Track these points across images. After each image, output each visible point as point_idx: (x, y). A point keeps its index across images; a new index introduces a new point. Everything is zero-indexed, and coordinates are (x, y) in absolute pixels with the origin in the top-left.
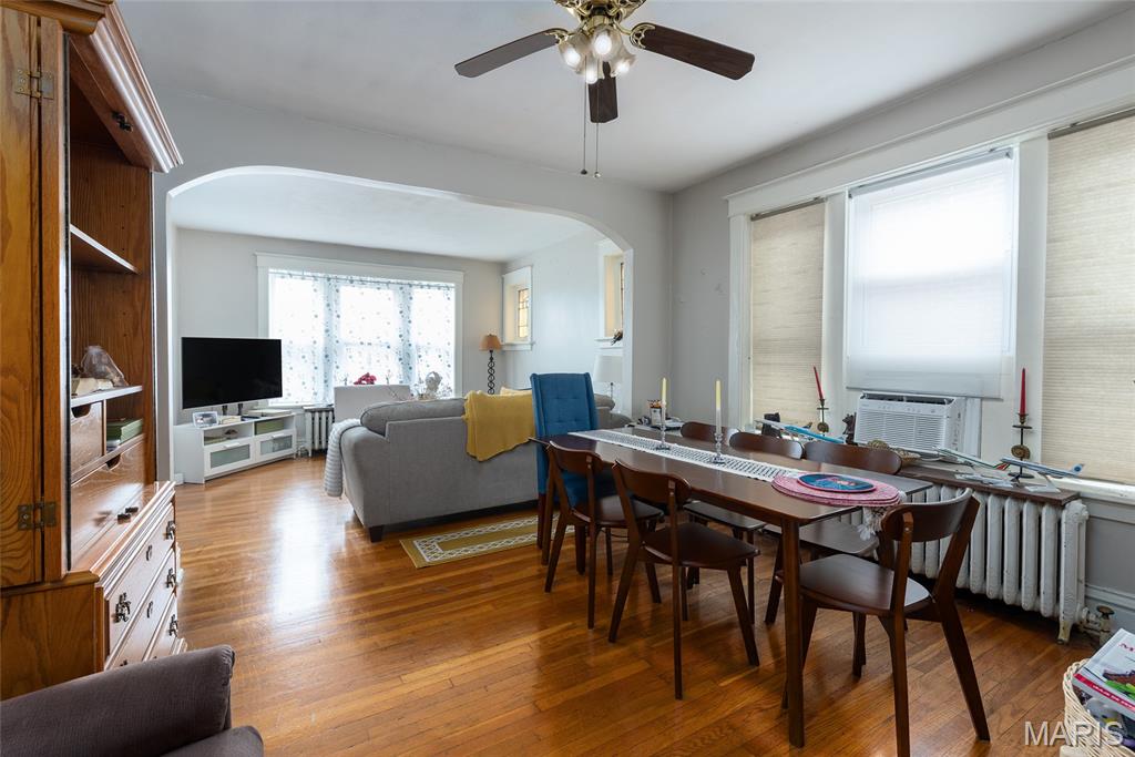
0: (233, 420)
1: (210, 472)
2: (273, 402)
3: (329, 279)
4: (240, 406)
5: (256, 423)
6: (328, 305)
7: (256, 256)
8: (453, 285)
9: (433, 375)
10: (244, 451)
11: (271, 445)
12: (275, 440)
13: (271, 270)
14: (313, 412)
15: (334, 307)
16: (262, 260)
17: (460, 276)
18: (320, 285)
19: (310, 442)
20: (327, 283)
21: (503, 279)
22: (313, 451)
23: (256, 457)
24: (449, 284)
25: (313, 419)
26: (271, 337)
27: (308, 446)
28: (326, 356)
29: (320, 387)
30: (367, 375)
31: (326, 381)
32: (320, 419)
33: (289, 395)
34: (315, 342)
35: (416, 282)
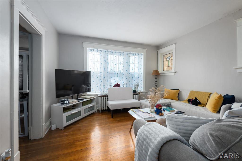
0: (75, 102)
1: (65, 124)
2: (88, 93)
3: (105, 51)
4: (78, 95)
5: (83, 102)
6: (105, 60)
7: (83, 43)
8: (142, 54)
9: (137, 84)
10: (79, 113)
11: (88, 109)
12: (89, 108)
13: (87, 48)
14: (101, 97)
15: (107, 61)
16: (85, 45)
17: (145, 50)
18: (102, 53)
19: (100, 107)
20: (105, 53)
21: (158, 51)
22: (101, 110)
23: (83, 115)
24: (141, 53)
25: (101, 99)
26: (88, 71)
27: (99, 108)
28: (104, 77)
29: (102, 88)
30: (118, 84)
31: (104, 86)
32: (103, 99)
33: (93, 90)
34: (101, 73)
35: (132, 53)
